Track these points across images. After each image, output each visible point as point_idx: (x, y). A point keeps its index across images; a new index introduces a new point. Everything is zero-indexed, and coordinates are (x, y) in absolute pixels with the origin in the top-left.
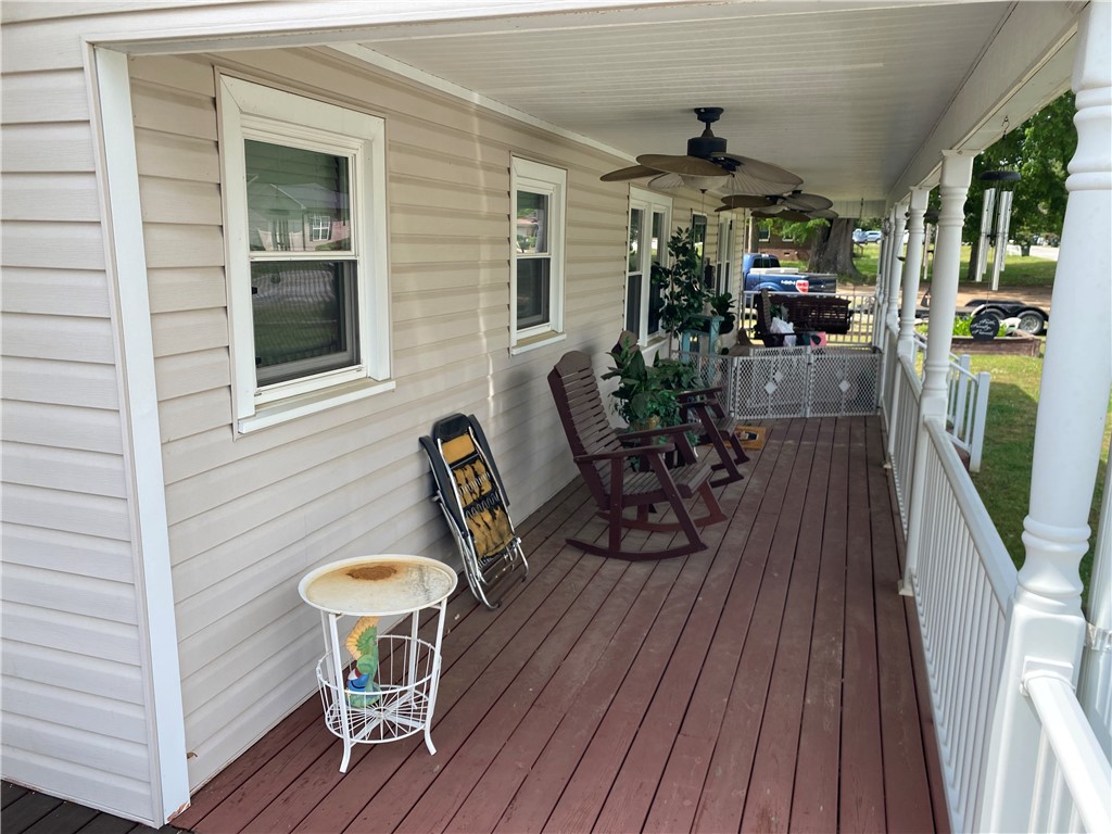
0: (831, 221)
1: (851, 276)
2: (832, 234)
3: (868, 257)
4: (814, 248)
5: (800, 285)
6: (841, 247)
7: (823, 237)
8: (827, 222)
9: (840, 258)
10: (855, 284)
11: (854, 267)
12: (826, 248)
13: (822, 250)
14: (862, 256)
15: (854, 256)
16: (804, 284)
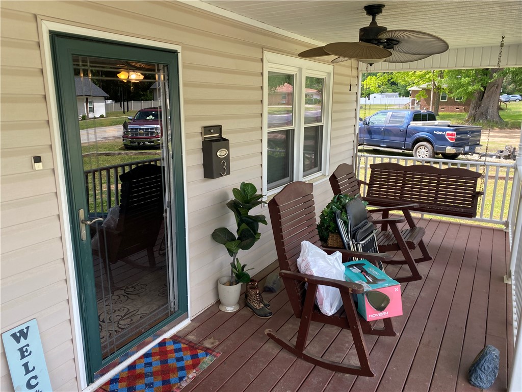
0: (485, 88)
1: (497, 123)
2: (485, 96)
3: (510, 109)
4: (472, 105)
5: (448, 134)
6: (491, 105)
7: (479, 98)
8: (482, 88)
9: (490, 111)
10: (500, 128)
11: (499, 116)
12: (480, 105)
13: (478, 106)
14: (506, 109)
15: (500, 108)
16: (452, 135)
